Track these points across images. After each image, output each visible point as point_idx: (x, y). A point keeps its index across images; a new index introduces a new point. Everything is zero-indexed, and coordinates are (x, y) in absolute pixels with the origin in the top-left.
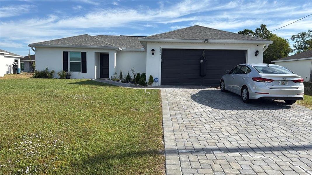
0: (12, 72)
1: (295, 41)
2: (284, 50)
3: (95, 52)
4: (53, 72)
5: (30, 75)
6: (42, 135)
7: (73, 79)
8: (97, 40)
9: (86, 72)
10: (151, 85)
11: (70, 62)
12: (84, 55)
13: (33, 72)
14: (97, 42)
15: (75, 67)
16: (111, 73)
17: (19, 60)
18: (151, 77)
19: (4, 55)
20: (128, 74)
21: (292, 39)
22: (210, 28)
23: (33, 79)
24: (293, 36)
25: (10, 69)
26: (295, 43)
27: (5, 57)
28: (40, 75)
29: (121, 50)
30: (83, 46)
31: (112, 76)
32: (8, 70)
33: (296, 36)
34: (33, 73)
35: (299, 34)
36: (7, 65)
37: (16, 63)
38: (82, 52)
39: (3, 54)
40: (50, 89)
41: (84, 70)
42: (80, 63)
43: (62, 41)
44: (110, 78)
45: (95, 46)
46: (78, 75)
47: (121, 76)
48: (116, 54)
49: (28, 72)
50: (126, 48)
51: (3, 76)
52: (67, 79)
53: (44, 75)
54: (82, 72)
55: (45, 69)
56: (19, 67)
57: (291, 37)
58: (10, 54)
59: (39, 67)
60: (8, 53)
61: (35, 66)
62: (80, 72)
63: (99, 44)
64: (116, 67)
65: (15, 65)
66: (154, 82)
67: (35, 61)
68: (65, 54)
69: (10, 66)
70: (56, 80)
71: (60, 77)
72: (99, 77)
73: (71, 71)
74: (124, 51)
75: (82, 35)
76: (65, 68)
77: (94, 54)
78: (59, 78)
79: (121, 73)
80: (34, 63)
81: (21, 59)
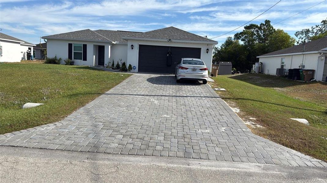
0: (26, 59)
1: (299, 37)
2: (285, 46)
3: (94, 45)
4: (60, 59)
5: (41, 62)
6: (51, 88)
7: (76, 65)
8: (96, 35)
9: (86, 60)
10: (130, 71)
11: (74, 52)
12: (85, 46)
13: (44, 59)
14: (96, 37)
15: (78, 56)
16: (106, 62)
17: (32, 48)
18: (130, 65)
19: (21, 44)
20: (118, 63)
21: (296, 35)
22: (181, 29)
23: (45, 64)
24: (297, 33)
25: (24, 55)
26: (299, 40)
27: (21, 45)
28: (50, 61)
29: (115, 43)
30: (84, 39)
31: (106, 64)
32: (23, 57)
33: (300, 33)
34: (44, 61)
35: (303, 30)
36: (22, 52)
37: (30, 50)
38: (83, 45)
39: (19, 43)
40: (57, 70)
41: (85, 59)
42: (82, 53)
43: (68, 34)
44: (105, 66)
45: (94, 40)
46: (80, 62)
47: (113, 64)
48: (111, 47)
49: (40, 59)
50: (119, 42)
51: (20, 61)
52: (71, 65)
53: (53, 61)
54: (83, 60)
55: (54, 57)
56: (32, 54)
57: (295, 33)
58: (26, 43)
59: (50, 55)
60: (24, 42)
61: (46, 54)
62: (81, 60)
63: (97, 38)
64: (110, 57)
65: (29, 52)
66: (133, 69)
67: (46, 50)
68: (70, 46)
69: (25, 53)
70: (63, 65)
71: (65, 63)
72: (98, 65)
73: (74, 59)
74: (118, 44)
75: (85, 30)
76: (70, 57)
77: (93, 46)
78: (65, 65)
79: (113, 62)
80: (45, 52)
81: (34, 47)
